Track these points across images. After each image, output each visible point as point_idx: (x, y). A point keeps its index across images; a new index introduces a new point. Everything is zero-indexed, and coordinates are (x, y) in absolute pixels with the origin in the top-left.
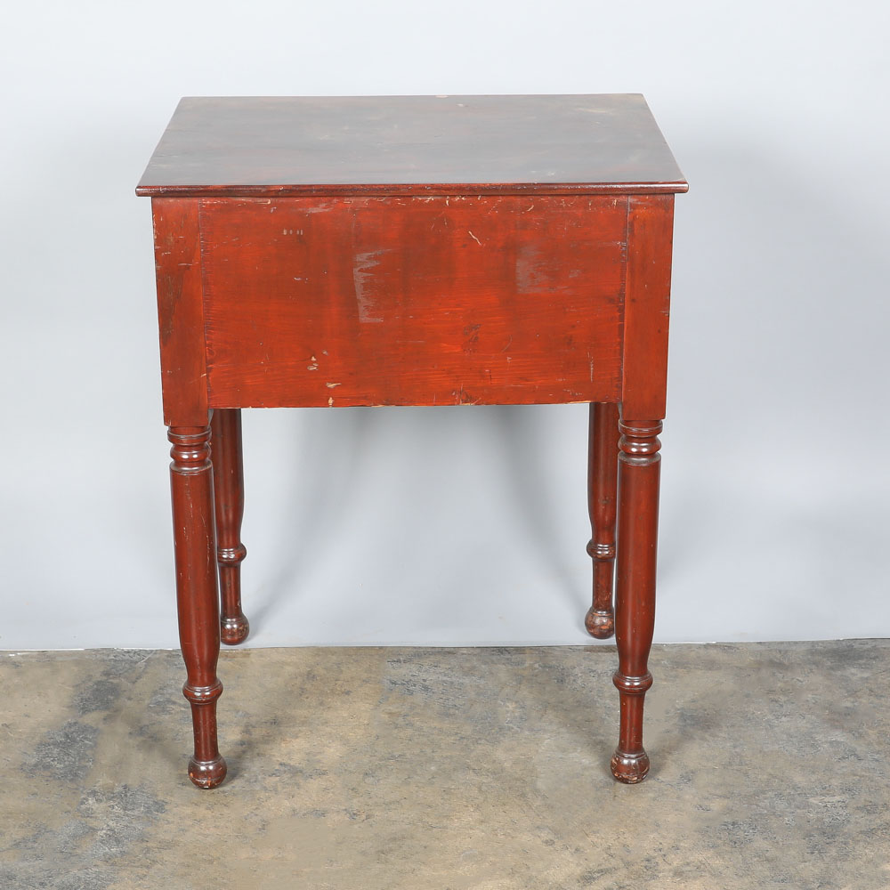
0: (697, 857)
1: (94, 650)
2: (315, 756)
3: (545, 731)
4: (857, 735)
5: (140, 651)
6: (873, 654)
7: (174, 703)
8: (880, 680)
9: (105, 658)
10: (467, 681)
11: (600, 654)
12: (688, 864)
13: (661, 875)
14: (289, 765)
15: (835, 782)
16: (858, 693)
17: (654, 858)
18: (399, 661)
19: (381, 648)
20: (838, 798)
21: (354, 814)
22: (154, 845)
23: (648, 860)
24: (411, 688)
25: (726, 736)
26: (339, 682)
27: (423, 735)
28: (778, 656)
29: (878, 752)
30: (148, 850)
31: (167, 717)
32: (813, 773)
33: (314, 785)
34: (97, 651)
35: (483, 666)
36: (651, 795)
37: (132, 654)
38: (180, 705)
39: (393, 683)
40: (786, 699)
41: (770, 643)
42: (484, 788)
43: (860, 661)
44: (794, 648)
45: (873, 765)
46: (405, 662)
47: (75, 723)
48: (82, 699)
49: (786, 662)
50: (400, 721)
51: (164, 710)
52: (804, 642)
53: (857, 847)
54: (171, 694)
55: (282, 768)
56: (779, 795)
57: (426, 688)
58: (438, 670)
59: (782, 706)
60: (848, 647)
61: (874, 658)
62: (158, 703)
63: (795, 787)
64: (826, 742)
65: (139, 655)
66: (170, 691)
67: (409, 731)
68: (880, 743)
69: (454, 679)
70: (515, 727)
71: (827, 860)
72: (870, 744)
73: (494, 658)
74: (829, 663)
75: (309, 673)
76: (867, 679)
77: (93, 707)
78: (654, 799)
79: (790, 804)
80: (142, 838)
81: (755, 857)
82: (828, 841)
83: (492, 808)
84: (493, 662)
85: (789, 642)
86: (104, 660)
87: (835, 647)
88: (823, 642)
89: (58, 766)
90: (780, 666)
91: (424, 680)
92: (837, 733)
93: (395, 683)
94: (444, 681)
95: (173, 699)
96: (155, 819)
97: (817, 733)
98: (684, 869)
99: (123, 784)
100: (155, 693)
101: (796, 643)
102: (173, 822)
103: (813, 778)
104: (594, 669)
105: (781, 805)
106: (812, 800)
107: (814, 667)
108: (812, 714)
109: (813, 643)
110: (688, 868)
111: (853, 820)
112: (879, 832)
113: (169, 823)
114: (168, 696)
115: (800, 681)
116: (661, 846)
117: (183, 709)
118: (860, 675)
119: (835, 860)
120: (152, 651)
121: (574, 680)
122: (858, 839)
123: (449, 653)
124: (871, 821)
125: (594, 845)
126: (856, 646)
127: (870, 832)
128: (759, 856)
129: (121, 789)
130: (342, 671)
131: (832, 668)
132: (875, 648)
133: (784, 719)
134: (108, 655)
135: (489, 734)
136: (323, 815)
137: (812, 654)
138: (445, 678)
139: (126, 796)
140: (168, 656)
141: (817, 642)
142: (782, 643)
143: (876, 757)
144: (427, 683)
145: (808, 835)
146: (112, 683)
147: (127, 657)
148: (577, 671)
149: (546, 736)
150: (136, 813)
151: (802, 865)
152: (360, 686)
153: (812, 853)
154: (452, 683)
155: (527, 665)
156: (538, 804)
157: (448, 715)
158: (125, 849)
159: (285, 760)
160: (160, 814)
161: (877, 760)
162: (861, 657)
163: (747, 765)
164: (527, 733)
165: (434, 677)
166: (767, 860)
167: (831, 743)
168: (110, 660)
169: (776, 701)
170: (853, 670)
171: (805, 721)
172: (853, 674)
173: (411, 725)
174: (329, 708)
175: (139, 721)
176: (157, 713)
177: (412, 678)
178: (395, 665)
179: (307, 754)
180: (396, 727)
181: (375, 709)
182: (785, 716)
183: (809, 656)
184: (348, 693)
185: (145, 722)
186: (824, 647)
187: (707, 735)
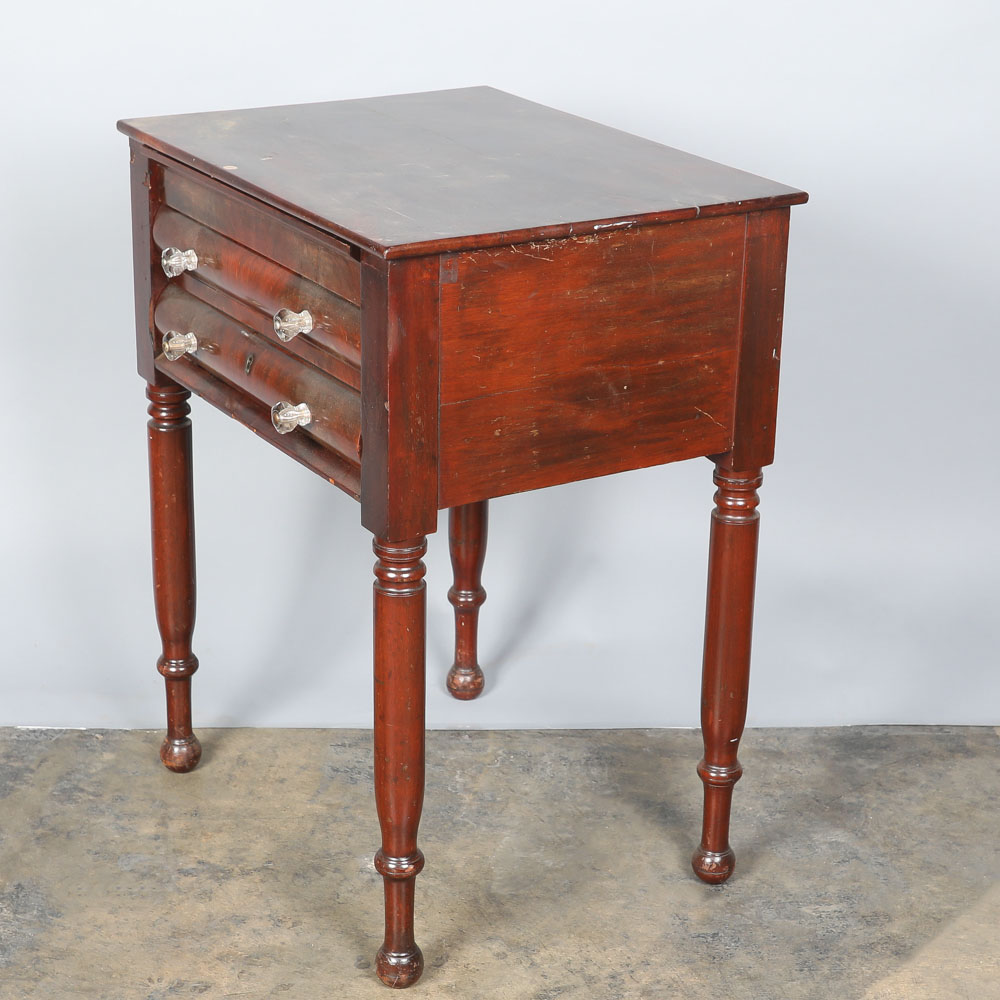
0: (669, 974)
2: (238, 853)
3: (505, 827)
4: (860, 835)
5: (48, 730)
6: (883, 743)
7: (82, 790)
8: (890, 772)
9: (7, 738)
11: (573, 739)
12: (658, 982)
13: (626, 994)
14: (209, 863)
15: (832, 889)
16: (864, 787)
17: (621, 974)
18: (343, 745)
19: (324, 730)
20: (834, 907)
21: (280, 921)
22: (46, 955)
23: (613, 977)
24: (355, 776)
26: (273, 769)
27: (366, 831)
28: (777, 743)
29: (883, 855)
30: (38, 959)
31: (72, 807)
32: (808, 878)
33: (235, 887)
35: (439, 752)
36: (622, 902)
37: (38, 735)
38: (89, 793)
39: (334, 770)
40: (782, 792)
41: (768, 729)
42: (430, 892)
43: (869, 751)
44: (795, 735)
45: (876, 869)
46: (350, 746)
49: (784, 751)
50: (340, 813)
51: (70, 799)
52: (806, 729)
53: (853, 964)
54: (79, 780)
55: (201, 867)
56: (768, 904)
59: (776, 801)
60: (856, 734)
61: (885, 748)
62: (64, 791)
63: (786, 894)
64: (825, 843)
65: (45, 734)
66: (78, 776)
67: (350, 826)
68: (885, 845)
70: (471, 822)
71: (818, 978)
72: (874, 846)
73: (453, 742)
74: (834, 753)
75: (239, 758)
76: (876, 770)
78: (625, 907)
79: (779, 913)
80: (32, 946)
81: (736, 974)
82: (821, 956)
83: (438, 915)
84: (450, 747)
85: (790, 729)
86: (5, 741)
87: (841, 734)
88: (828, 729)
90: (777, 755)
91: (371, 767)
92: (838, 832)
93: (337, 770)
95: (81, 785)
96: (49, 923)
97: (815, 832)
98: (653, 988)
99: (16, 883)
100: (61, 779)
101: (797, 729)
102: (69, 928)
103: (808, 884)
104: (566, 756)
105: (769, 915)
106: (804, 909)
107: (816, 756)
108: (811, 810)
109: (817, 730)
110: (658, 987)
111: (849, 932)
112: (879, 947)
113: (64, 928)
114: (75, 783)
115: (799, 772)
116: (628, 961)
117: (91, 798)
118: (868, 767)
119: (827, 978)
120: (61, 731)
121: (542, 769)
122: (854, 954)
124: (870, 934)
125: (552, 959)
126: (865, 733)
127: (871, 947)
128: (740, 974)
129: (12, 889)
130: (277, 756)
131: (837, 759)
132: (886, 737)
134: (11, 735)
135: (440, 830)
136: (243, 921)
137: (815, 741)
139: (18, 897)
140: (79, 736)
141: (822, 729)
142: (782, 729)
143: (881, 860)
145: (799, 950)
146: (12, 767)
147: (32, 737)
148: (546, 758)
149: (505, 833)
150: (28, 917)
151: (789, 985)
152: (298, 773)
153: (801, 970)
155: (489, 751)
156: (491, 910)
158: (12, 959)
159: (204, 857)
160: (54, 918)
161: (881, 864)
162: (870, 746)
164: (484, 829)
166: (750, 978)
167: (831, 843)
168: (12, 741)
169: (771, 796)
170: (860, 761)
171: (802, 818)
172: (861, 766)
173: (352, 818)
174: (259, 798)
175: (40, 811)
176: (61, 802)
177: (357, 765)
178: (339, 749)
179: (231, 851)
180: (335, 821)
181: (311, 801)
182: (780, 812)
183: (812, 745)
184: (282, 781)
185: (46, 812)
186: (829, 734)
187: (689, 834)
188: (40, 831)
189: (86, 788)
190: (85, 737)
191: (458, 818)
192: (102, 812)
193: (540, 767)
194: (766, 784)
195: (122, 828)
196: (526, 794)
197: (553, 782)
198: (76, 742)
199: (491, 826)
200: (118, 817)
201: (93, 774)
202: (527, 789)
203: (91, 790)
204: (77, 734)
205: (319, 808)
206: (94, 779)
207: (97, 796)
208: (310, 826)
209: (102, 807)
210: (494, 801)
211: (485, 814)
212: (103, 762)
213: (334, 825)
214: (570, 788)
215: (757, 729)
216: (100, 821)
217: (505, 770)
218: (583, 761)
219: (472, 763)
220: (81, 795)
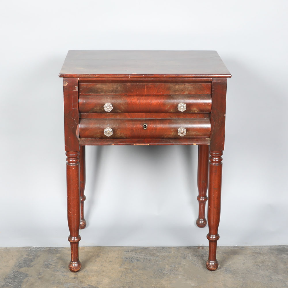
1: (23, 247)
2: (99, 282)
3: (179, 274)
7: (51, 265)
9: (28, 250)
10: (152, 258)
14: (91, 285)
16: (286, 263)
18: (128, 251)
19: (122, 247)
24: (133, 260)
25: (241, 276)
26: (108, 258)
28: (259, 250)
31: (49, 269)
35: (157, 253)
37: (36, 249)
38: (54, 266)
39: (126, 258)
40: (261, 264)
41: (256, 246)
44: (264, 248)
46: (130, 251)
47: (17, 271)
48: (19, 263)
49: (261, 252)
50: (129, 271)
51: (48, 267)
52: (267, 246)
54: (50, 262)
55: (89, 286)
57: (138, 260)
58: (142, 254)
59: (260, 267)
60: (283, 247)
62: (46, 265)
65: (39, 249)
66: (50, 261)
67: (132, 274)
69: (147, 257)
70: (168, 273)
73: (161, 250)
74: (276, 253)
75: (98, 255)
77: (23, 266)
84: (161, 252)
85: (263, 246)
86: (27, 251)
87: (278, 247)
88: (274, 246)
89: (11, 285)
90: (259, 254)
91: (137, 258)
92: (279, 276)
93: (127, 258)
94: (144, 258)
95: (51, 263)
97: (272, 276)
100: (45, 261)
101: (265, 246)
107: (271, 254)
108: (270, 270)
109: (271, 246)
114: (49, 263)
115: (266, 259)
117: (54, 267)
118: (287, 257)
120: (43, 248)
121: (189, 258)
123: (146, 249)
126: (286, 247)
130: (109, 255)
131: (277, 255)
133: (261, 271)
134: (28, 249)
135: (160, 276)
138: (144, 257)
140: (49, 249)
141: (272, 246)
142: (260, 246)
144: (138, 259)
146: (30, 258)
147: (35, 249)
148: (189, 255)
149: (179, 276)
152: (115, 259)
154: (147, 258)
155: (172, 253)
159: (90, 284)
162: (287, 251)
163: (248, 286)
164: (172, 275)
165: (140, 257)
168: (29, 251)
169: (258, 265)
170: (285, 255)
171: (268, 272)
172: (285, 257)
173: (133, 272)
174: (105, 266)
175: (39, 271)
176: (46, 268)
177: (133, 257)
178: (127, 252)
179: (97, 282)
180: (128, 273)
181: (120, 267)
182: (261, 270)
183: (270, 251)
184: (111, 262)
185: (41, 271)
186: (275, 248)
187: (234, 276)
188: (40, 276)
189: (52, 264)
190: (51, 249)
191: (164, 272)
192: (58, 271)
193: (188, 257)
194: (256, 262)
195: (64, 275)
196: (184, 265)
197: (192, 262)
198: (48, 251)
199: (174, 274)
200: (63, 272)
201: (54, 260)
202: (185, 264)
203: (54, 264)
204: (48, 249)
205: (122, 269)
206: (55, 261)
207: (56, 266)
208: (120, 274)
209: (58, 269)
210: (175, 267)
211: (173, 271)
212: (57, 257)
213: (127, 274)
214: (197, 263)
215: (253, 246)
216: (58, 273)
218: (201, 256)
219: (167, 256)
220: (51, 266)
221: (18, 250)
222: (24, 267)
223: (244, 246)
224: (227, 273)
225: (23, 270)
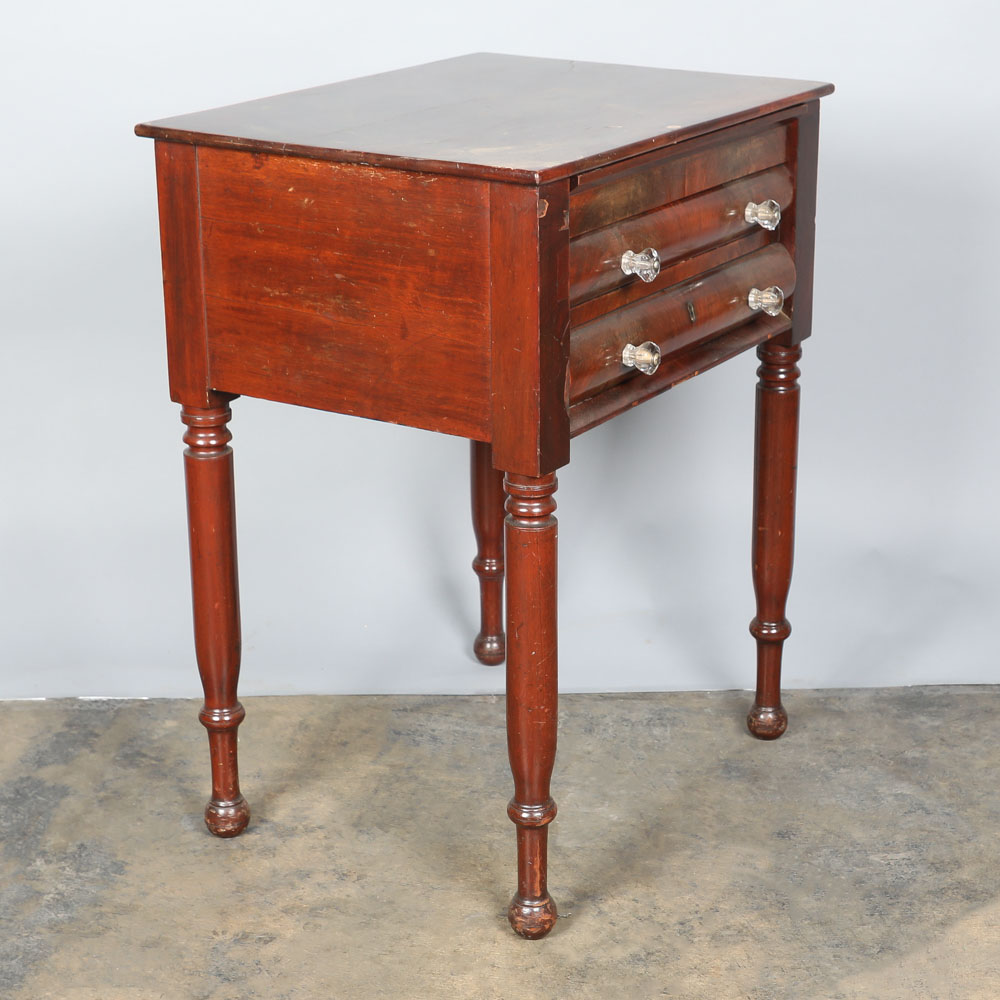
0: (740, 919)
1: (56, 700)
2: (302, 812)
3: (569, 784)
4: (925, 787)
5: (109, 700)
6: (945, 702)
7: (144, 756)
8: (952, 728)
9: (69, 708)
10: (481, 731)
11: (634, 702)
12: (728, 928)
13: (696, 940)
14: (272, 821)
15: (900, 838)
16: (928, 743)
17: (689, 921)
18: (405, 710)
19: (385, 696)
20: (902, 855)
21: (344, 875)
22: (109, 910)
23: (682, 924)
24: (417, 739)
25: (776, 789)
26: (336, 733)
28: (838, 703)
29: (949, 806)
30: (102, 915)
31: (135, 771)
32: (875, 828)
33: (299, 843)
34: (60, 701)
36: (689, 852)
37: (99, 704)
38: (152, 758)
39: (396, 734)
40: (845, 748)
41: (829, 690)
42: (496, 846)
43: (931, 709)
44: (855, 695)
45: (943, 819)
46: (412, 711)
47: (28, 778)
48: (38, 752)
49: (846, 709)
50: (403, 774)
51: (132, 764)
52: (866, 689)
53: (924, 908)
54: (141, 746)
56: (835, 853)
57: (434, 739)
58: (449, 719)
59: (840, 756)
60: (917, 693)
61: (947, 706)
62: (126, 756)
63: (854, 844)
64: (890, 795)
65: (107, 704)
66: (140, 742)
67: (413, 785)
68: (951, 796)
69: (467, 729)
71: (889, 922)
72: (940, 797)
74: (895, 711)
75: (301, 723)
76: (938, 727)
77: (51, 760)
78: (691, 857)
79: (847, 862)
80: (95, 902)
81: (806, 919)
82: (891, 901)
83: (503, 867)
85: (850, 689)
86: (66, 711)
87: (902, 693)
88: (888, 689)
89: (4, 824)
90: (839, 714)
91: (433, 730)
92: (903, 785)
93: (399, 733)
94: (455, 731)
95: (144, 751)
96: (112, 881)
97: (880, 785)
98: (723, 933)
99: (78, 843)
100: (123, 745)
101: (858, 690)
102: (133, 885)
103: (876, 833)
104: (627, 717)
105: (837, 863)
106: (872, 857)
107: (878, 715)
108: (875, 765)
109: (878, 691)
110: (728, 932)
111: (919, 878)
112: (950, 892)
113: (128, 885)
114: (138, 748)
116: (697, 909)
117: (154, 762)
118: (930, 723)
119: (899, 922)
120: (122, 701)
121: (605, 730)
122: (926, 899)
123: (463, 701)
124: (940, 880)
125: (620, 908)
126: (926, 692)
127: (941, 892)
128: (811, 919)
129: (75, 849)
131: (899, 717)
132: (947, 695)
133: (842, 770)
134: (73, 705)
135: (504, 788)
136: (308, 875)
137: (877, 701)
138: (458, 728)
139: (80, 856)
140: (141, 706)
141: (882, 689)
142: (842, 690)
143: (947, 810)
144: (436, 733)
145: (868, 896)
147: (94, 706)
148: (608, 720)
149: (569, 790)
150: (91, 874)
151: (860, 929)
152: (360, 736)
153: (872, 915)
154: (465, 733)
156: (557, 862)
157: (458, 767)
158: (74, 914)
159: (268, 816)
160: (118, 876)
161: (948, 814)
162: (931, 704)
163: (799, 819)
165: (444, 727)
166: (821, 923)
167: (896, 795)
168: (74, 711)
169: (835, 752)
170: (923, 719)
171: (866, 772)
172: (922, 723)
173: (415, 778)
174: (322, 760)
175: (102, 776)
176: (124, 767)
177: (419, 728)
178: (400, 714)
179: (294, 809)
180: (397, 781)
181: (375, 762)
182: (844, 767)
183: (873, 704)
184: (345, 744)
185: (109, 776)
186: (891, 694)
187: (754, 788)
188: (102, 794)
189: (148, 753)
190: (147, 705)
192: (165, 776)
193: (602, 727)
194: (829, 741)
195: (186, 789)
196: (589, 753)
197: (615, 742)
198: (138, 711)
200: (180, 780)
201: (155, 741)
202: (590, 748)
203: (153, 755)
204: (139, 703)
205: (382, 769)
206: (156, 745)
207: (159, 761)
208: (374, 785)
209: (165, 771)
212: (165, 729)
213: (397, 785)
215: (817, 690)
216: (162, 784)
217: (567, 731)
218: (645, 722)
220: (143, 760)
221: (37, 709)
222: (53, 763)
223: (790, 690)
224: (729, 779)
225: (47, 774)
